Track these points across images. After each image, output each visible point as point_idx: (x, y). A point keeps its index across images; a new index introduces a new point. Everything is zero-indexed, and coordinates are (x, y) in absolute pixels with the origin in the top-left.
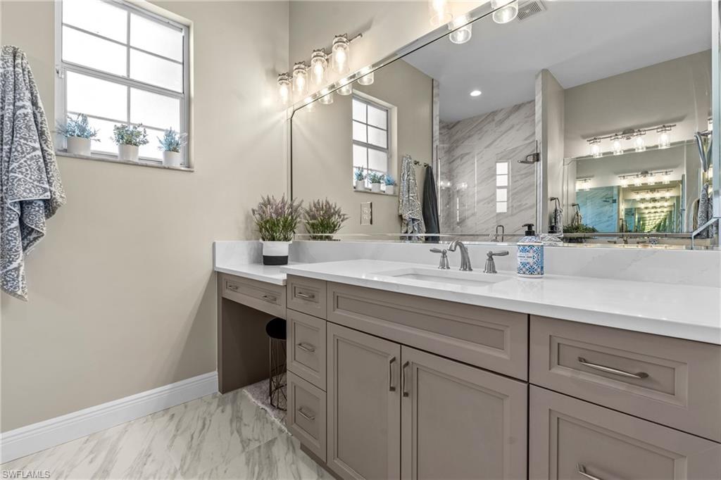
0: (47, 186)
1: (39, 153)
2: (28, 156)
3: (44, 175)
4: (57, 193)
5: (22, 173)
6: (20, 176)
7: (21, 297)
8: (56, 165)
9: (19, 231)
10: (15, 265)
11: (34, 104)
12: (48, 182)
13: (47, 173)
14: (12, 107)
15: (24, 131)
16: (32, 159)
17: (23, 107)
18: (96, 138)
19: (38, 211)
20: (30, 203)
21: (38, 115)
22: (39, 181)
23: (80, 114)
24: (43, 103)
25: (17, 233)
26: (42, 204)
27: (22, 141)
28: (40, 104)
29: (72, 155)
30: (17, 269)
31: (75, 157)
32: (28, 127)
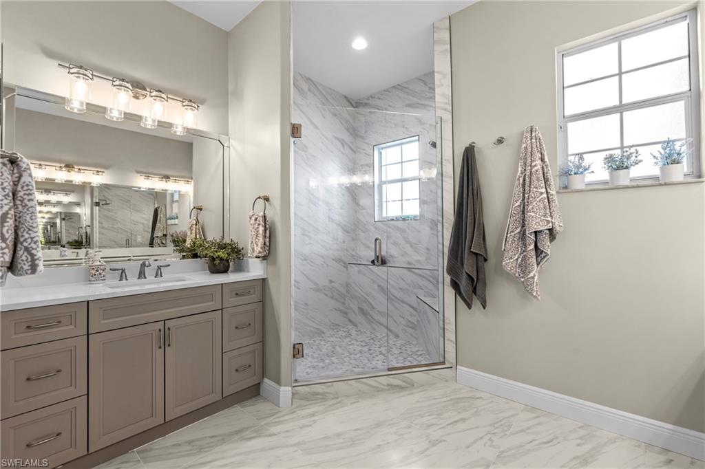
0: (549, 219)
1: (545, 195)
2: (538, 200)
3: (548, 211)
4: (557, 223)
5: (534, 212)
6: (533, 214)
7: (535, 297)
8: (557, 202)
9: (534, 251)
10: (531, 275)
11: (543, 160)
12: (551, 216)
13: (550, 209)
14: (530, 168)
15: (536, 182)
16: (540, 200)
17: (535, 166)
18: (590, 171)
19: (545, 238)
20: (540, 231)
21: (545, 167)
22: (544, 216)
23: (576, 155)
24: (548, 158)
25: (533, 253)
26: (547, 232)
27: (535, 189)
28: (546, 159)
29: (570, 190)
30: (533, 278)
31: (572, 192)
32: (538, 179)
